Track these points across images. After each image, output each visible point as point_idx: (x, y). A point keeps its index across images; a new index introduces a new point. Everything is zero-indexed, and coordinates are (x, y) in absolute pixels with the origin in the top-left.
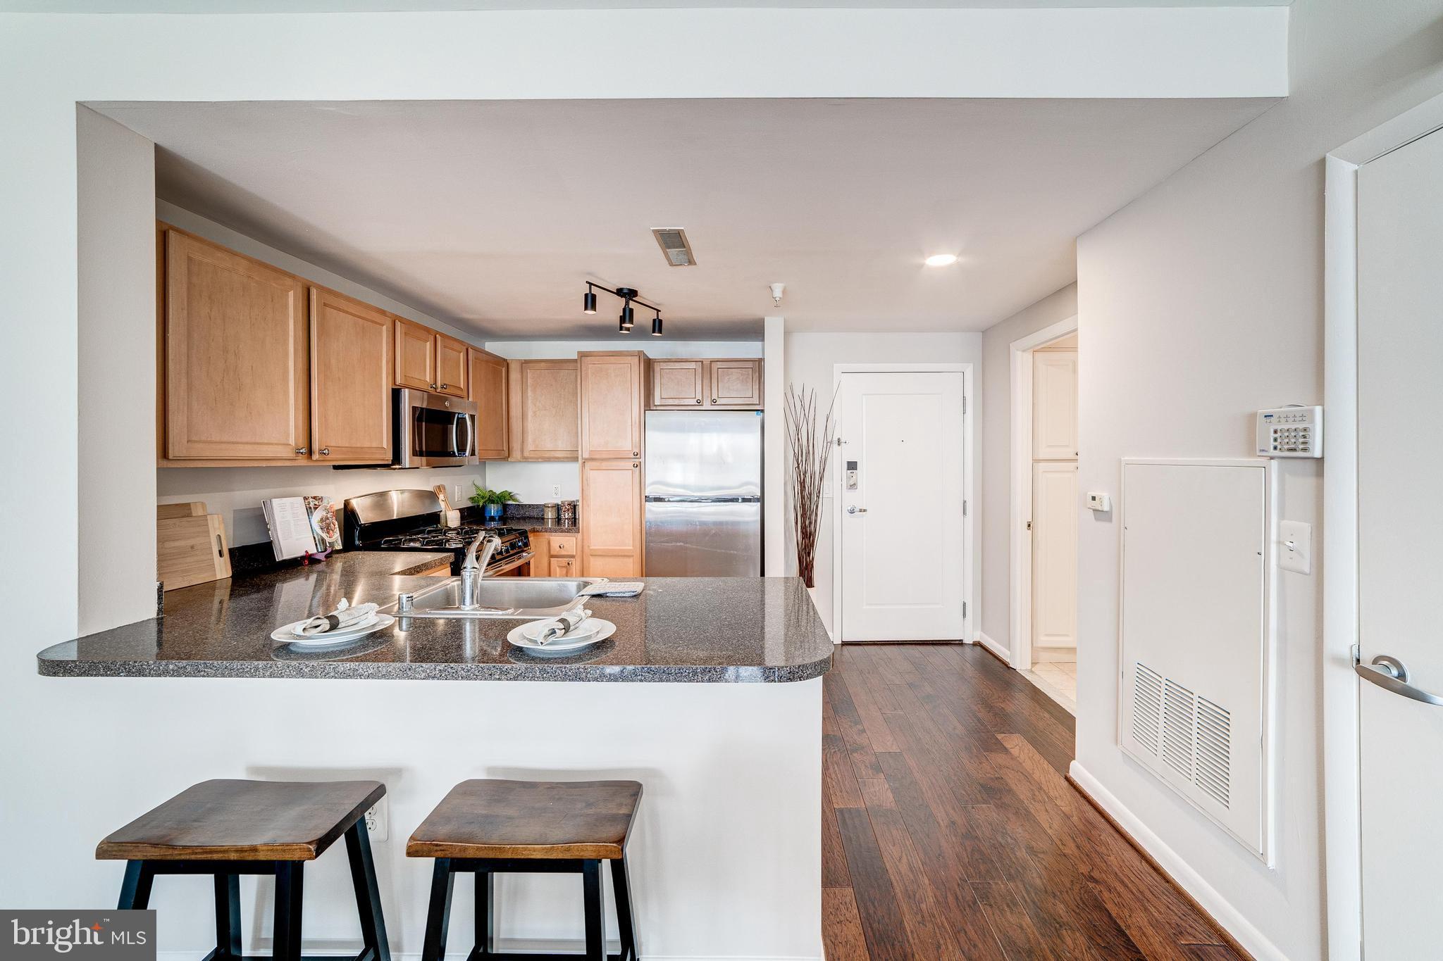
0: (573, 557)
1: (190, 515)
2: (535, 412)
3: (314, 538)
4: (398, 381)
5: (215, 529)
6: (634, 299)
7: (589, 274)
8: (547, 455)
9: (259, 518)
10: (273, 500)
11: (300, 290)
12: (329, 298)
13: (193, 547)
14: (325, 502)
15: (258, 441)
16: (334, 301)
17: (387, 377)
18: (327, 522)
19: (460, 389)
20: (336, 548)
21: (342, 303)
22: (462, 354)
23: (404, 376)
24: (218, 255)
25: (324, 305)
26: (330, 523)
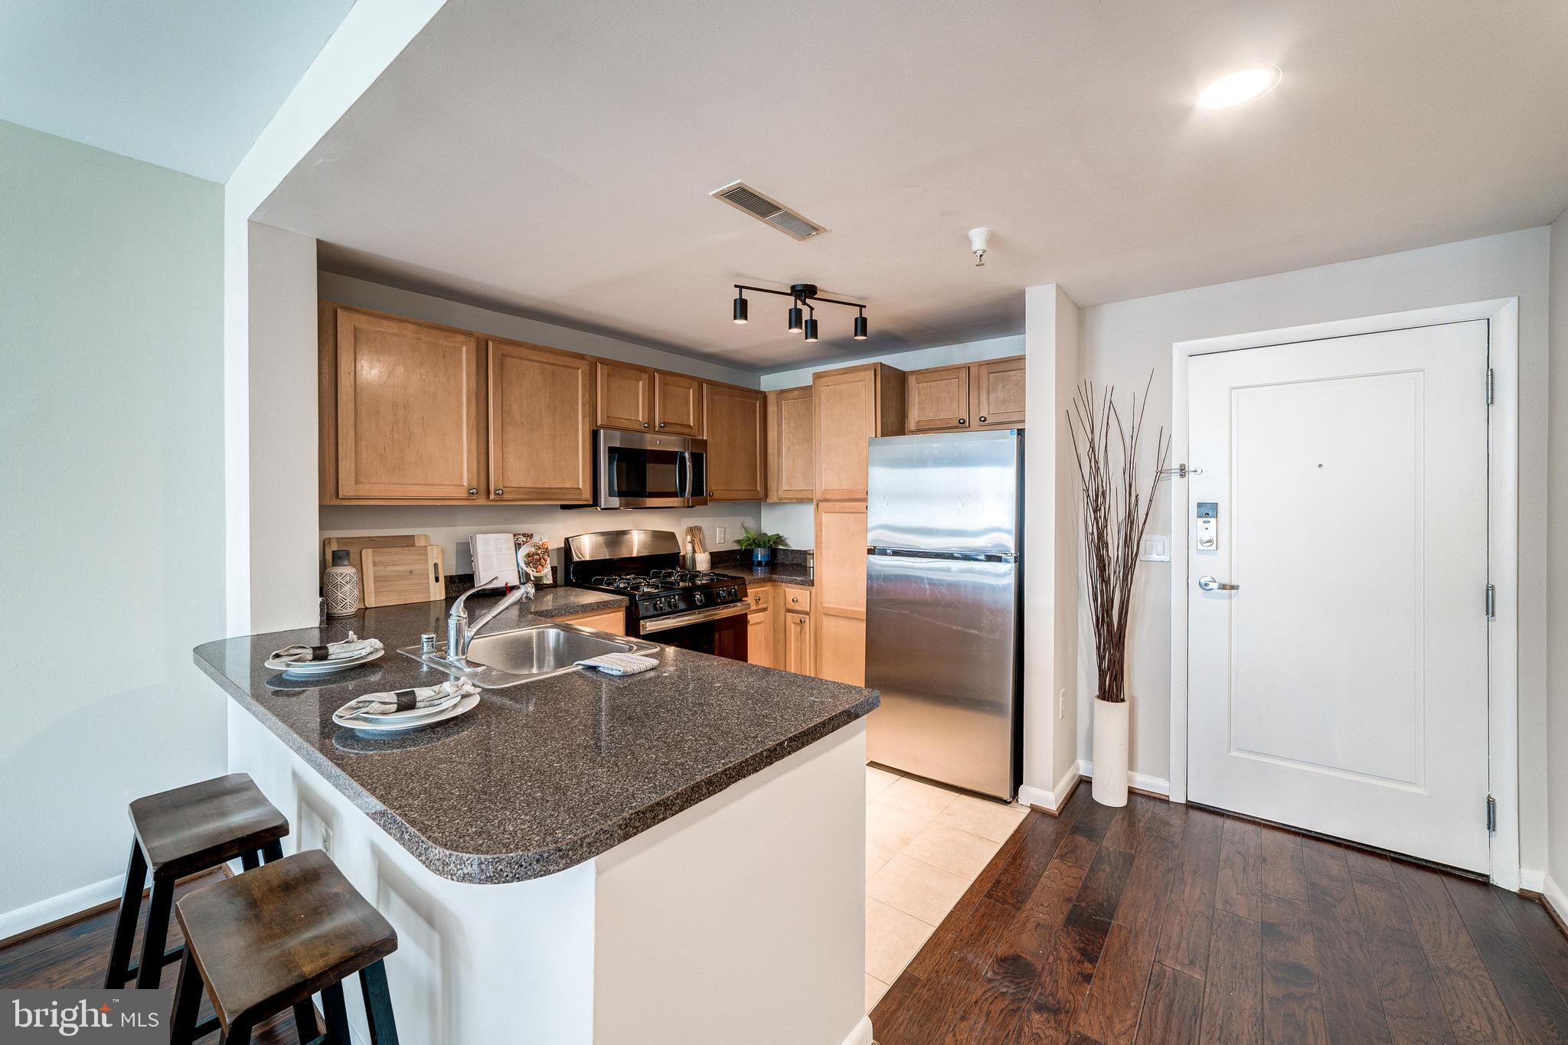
0: (807, 613)
1: (413, 545)
2: (789, 448)
3: (519, 572)
4: (599, 423)
5: (433, 558)
6: (815, 296)
7: (739, 275)
8: (799, 496)
9: (466, 552)
10: (477, 535)
11: (473, 346)
12: (509, 349)
13: (411, 572)
14: (536, 539)
15: (429, 482)
16: (515, 351)
17: (583, 420)
18: (535, 557)
19: (689, 427)
20: (545, 582)
21: (525, 352)
22: (691, 390)
23: (607, 417)
24: (385, 322)
25: (502, 356)
26: (540, 559)
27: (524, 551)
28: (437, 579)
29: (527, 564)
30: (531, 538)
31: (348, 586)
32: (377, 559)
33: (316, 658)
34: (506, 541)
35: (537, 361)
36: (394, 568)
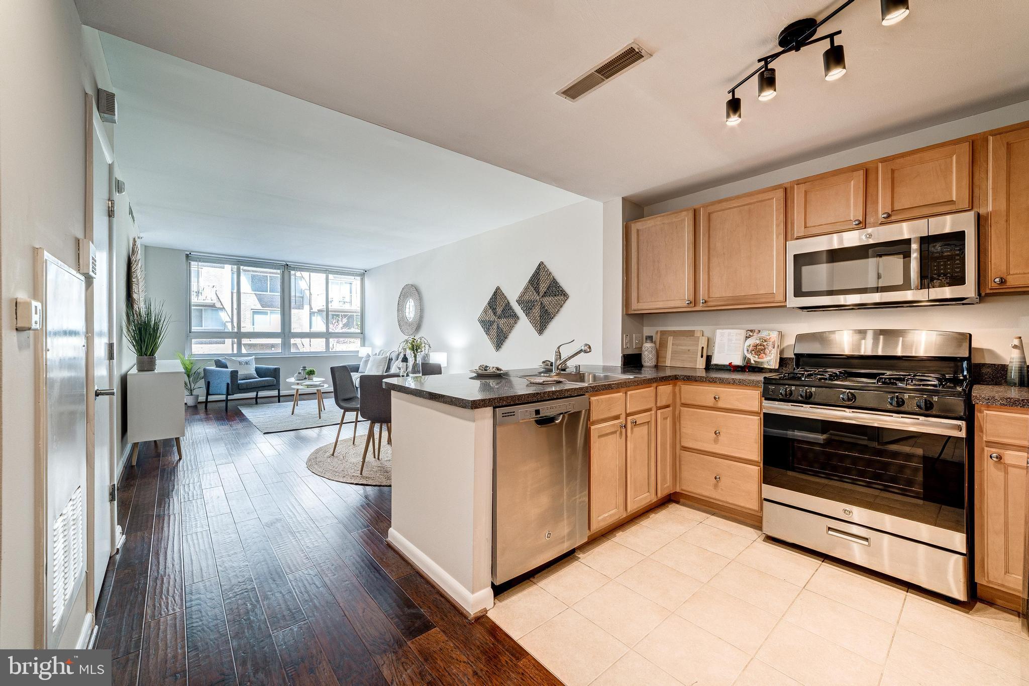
1: (693, 336)
4: (796, 235)
5: (701, 343)
13: (689, 350)
14: (764, 334)
15: (669, 299)
16: (718, 207)
18: (760, 347)
19: (951, 202)
20: (766, 367)
21: (725, 205)
22: (954, 158)
23: (805, 227)
24: (649, 222)
25: (709, 214)
26: (765, 349)
27: (750, 342)
28: (702, 357)
29: (751, 351)
30: (758, 333)
31: (648, 353)
32: (675, 342)
34: (739, 334)
35: (735, 207)
36: (681, 347)
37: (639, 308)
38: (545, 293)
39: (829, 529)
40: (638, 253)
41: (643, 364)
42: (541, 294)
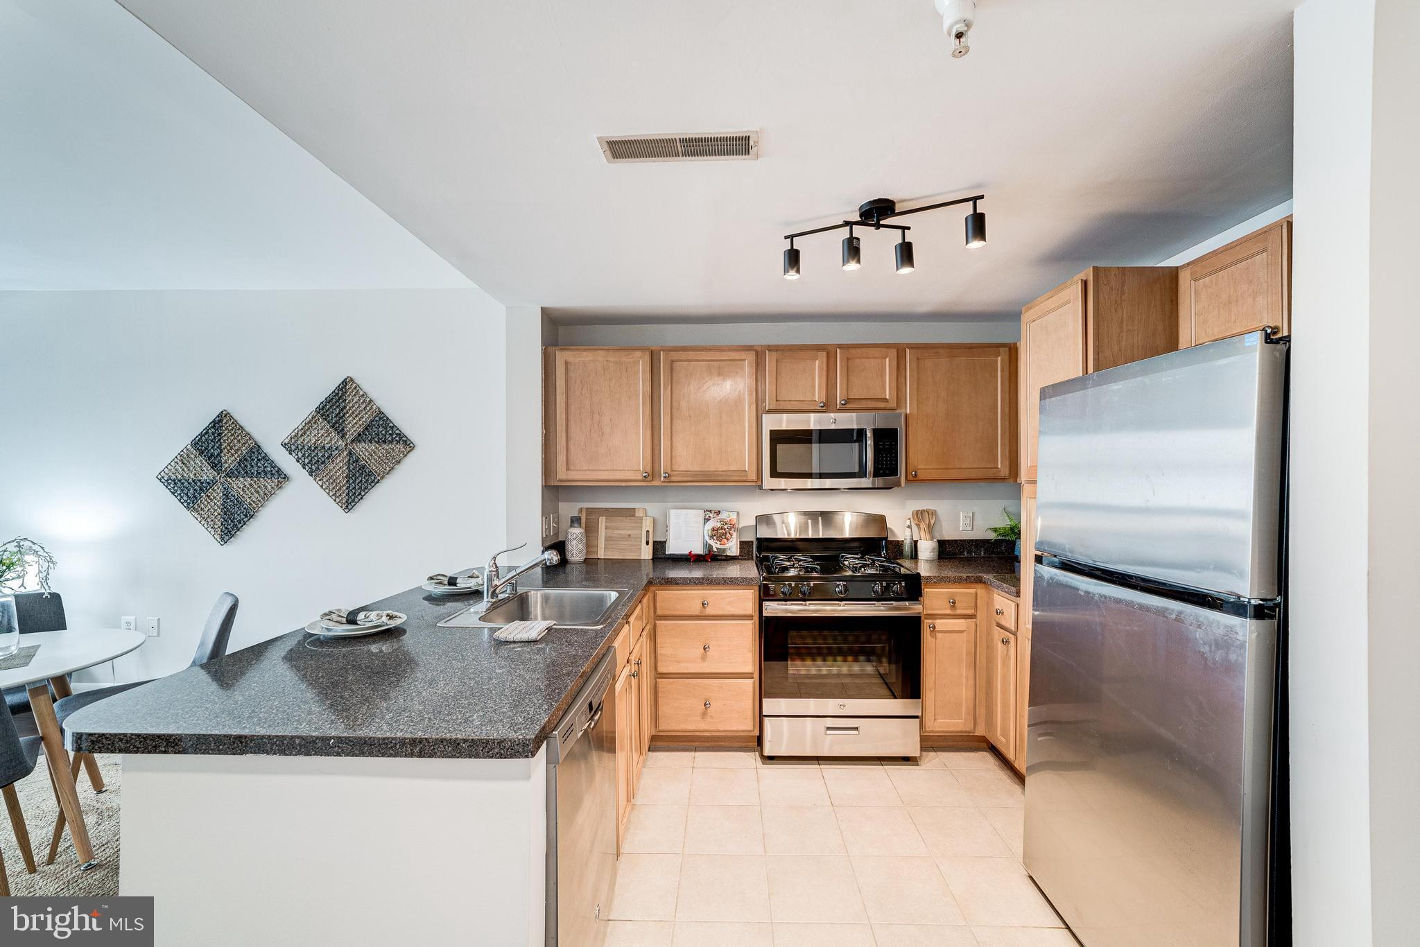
0: (1013, 632)
1: (634, 516)
3: (703, 544)
4: (768, 407)
5: (646, 527)
9: (661, 524)
10: (670, 511)
11: (647, 358)
12: (675, 355)
13: (629, 535)
14: (724, 516)
15: (615, 468)
16: (683, 355)
17: (750, 407)
18: (721, 531)
19: (885, 400)
20: (728, 554)
21: (691, 355)
22: (887, 359)
23: (777, 401)
24: (585, 354)
25: (672, 361)
26: (726, 533)
27: (710, 525)
28: (647, 543)
29: (712, 537)
30: (717, 515)
31: (575, 541)
32: (609, 524)
33: (450, 584)
34: (697, 515)
35: (703, 360)
36: (616, 532)
37: (570, 478)
38: (359, 435)
39: (828, 729)
40: (567, 397)
41: (568, 558)
42: (349, 437)
